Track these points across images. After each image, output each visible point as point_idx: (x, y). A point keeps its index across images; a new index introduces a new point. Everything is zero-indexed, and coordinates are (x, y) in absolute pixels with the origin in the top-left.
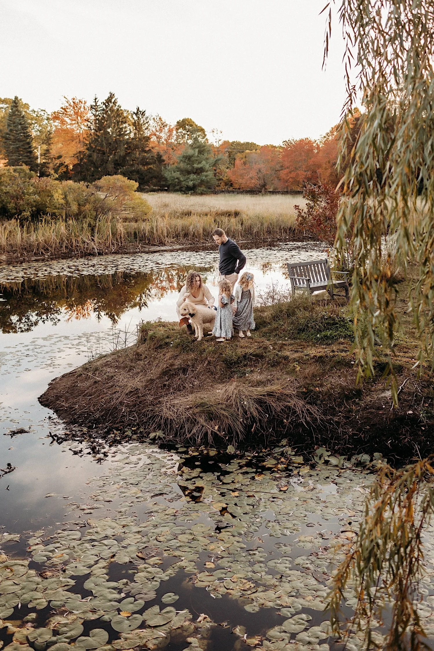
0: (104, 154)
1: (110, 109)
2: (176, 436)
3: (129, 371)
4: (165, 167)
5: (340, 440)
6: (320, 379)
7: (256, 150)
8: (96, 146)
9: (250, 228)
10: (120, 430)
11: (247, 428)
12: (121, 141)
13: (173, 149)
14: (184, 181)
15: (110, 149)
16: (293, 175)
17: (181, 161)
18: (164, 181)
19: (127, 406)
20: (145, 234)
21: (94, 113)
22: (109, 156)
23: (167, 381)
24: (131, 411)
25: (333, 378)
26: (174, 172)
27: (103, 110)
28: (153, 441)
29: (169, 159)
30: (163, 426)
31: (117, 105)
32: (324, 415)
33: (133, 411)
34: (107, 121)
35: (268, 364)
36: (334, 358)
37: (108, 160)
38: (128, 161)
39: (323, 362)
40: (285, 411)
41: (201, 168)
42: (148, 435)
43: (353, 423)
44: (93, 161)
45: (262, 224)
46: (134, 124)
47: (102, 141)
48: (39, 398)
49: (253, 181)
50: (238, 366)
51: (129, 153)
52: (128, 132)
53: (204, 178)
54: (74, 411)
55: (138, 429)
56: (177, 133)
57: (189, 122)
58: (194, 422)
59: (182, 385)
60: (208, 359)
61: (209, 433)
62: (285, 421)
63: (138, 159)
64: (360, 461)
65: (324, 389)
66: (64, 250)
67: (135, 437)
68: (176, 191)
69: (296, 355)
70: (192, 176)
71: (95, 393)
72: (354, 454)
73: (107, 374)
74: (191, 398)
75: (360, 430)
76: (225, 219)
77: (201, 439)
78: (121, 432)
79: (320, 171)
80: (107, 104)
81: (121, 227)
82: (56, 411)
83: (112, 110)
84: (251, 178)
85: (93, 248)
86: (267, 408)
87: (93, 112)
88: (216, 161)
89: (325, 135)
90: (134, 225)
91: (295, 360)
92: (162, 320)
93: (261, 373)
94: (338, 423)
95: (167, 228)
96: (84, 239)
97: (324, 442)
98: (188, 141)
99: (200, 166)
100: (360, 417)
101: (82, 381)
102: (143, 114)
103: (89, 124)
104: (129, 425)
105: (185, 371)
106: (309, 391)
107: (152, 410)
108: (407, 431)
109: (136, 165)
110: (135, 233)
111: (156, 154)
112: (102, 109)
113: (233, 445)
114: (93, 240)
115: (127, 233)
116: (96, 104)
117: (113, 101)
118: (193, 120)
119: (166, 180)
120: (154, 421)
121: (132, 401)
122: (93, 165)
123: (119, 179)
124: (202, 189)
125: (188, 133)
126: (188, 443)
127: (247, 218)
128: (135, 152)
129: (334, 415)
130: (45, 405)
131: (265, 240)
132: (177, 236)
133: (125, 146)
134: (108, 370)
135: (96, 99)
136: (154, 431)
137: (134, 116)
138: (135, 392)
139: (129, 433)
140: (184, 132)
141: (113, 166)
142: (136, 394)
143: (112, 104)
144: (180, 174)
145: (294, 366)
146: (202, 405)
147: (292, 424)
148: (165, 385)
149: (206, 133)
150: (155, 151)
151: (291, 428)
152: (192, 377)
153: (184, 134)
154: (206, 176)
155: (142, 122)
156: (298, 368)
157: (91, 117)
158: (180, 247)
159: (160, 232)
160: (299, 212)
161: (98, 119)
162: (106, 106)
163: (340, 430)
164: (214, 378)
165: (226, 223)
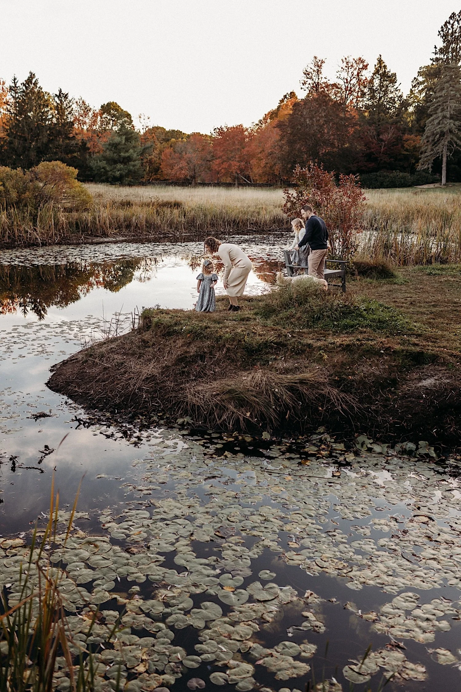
0: (26, 140)
1: (31, 91)
2: (205, 422)
3: (139, 358)
4: (90, 156)
5: (381, 428)
6: (350, 367)
7: (182, 138)
8: (17, 132)
9: (193, 220)
10: (145, 415)
11: (282, 415)
12: (43, 126)
13: (98, 136)
14: (111, 170)
15: (32, 136)
16: (225, 165)
17: (107, 149)
18: (89, 171)
19: (147, 392)
20: (87, 225)
21: (14, 95)
22: (31, 143)
23: (184, 368)
24: (153, 398)
25: (363, 366)
26: (100, 161)
27: (24, 92)
28: (182, 427)
29: (94, 146)
30: (190, 412)
31: (38, 86)
32: (360, 403)
33: (155, 397)
34: (27, 104)
35: (292, 352)
36: (362, 347)
37: (30, 148)
38: (51, 148)
39: (351, 351)
40: (319, 399)
41: (129, 157)
42: (175, 421)
43: (393, 412)
44: (14, 148)
45: (205, 215)
46: (57, 108)
47: (23, 126)
48: (47, 384)
49: (183, 172)
50: (260, 354)
51: (52, 139)
52: (50, 117)
53: (131, 167)
54: (90, 396)
55: (164, 414)
56: (101, 118)
57: (114, 107)
58: (223, 409)
59: (202, 372)
60: (227, 346)
61: (241, 419)
62: (320, 408)
63: (62, 146)
64: (405, 449)
65: (357, 378)
66: (7, 240)
67: (162, 422)
68: (102, 181)
69: (319, 344)
70: (119, 166)
71: (108, 379)
72: (398, 442)
73: (115, 361)
74: (215, 384)
75: (401, 418)
76: (167, 211)
77: (233, 425)
78: (146, 417)
79: (253, 162)
80: (27, 85)
81: (62, 217)
82: (70, 397)
83: (32, 92)
84: (181, 169)
85: (36, 238)
86: (300, 396)
87: (12, 94)
88: (144, 149)
89: (257, 123)
90: (75, 215)
91: (320, 348)
92: (161, 308)
93: (285, 361)
94: (376, 411)
95: (109, 219)
96: (27, 229)
97: (364, 430)
98: (114, 128)
99: (127, 155)
100: (400, 406)
101: (90, 367)
102: (66, 96)
103: (9, 107)
104: (154, 411)
105: (202, 358)
106: (342, 380)
107: (175, 397)
108: (452, 420)
109: (60, 154)
110: (77, 224)
111: (80, 141)
112: (22, 90)
113: (268, 432)
114: (35, 230)
115: (69, 223)
116: (15, 85)
117: (33, 82)
118: (119, 104)
119: (91, 169)
120: (180, 407)
121: (151, 387)
122: (14, 153)
123: (59, 166)
124: (129, 179)
125: (113, 119)
126: (221, 429)
127: (190, 209)
128: (58, 139)
129: (371, 404)
130: (57, 391)
131: (209, 233)
132: (119, 227)
133: (48, 132)
134: (116, 356)
135: (15, 79)
136: (181, 417)
137: (56, 99)
138: (151, 378)
139: (155, 418)
140: (109, 117)
141: (35, 154)
142: (154, 380)
143: (32, 85)
144: (106, 163)
145: (320, 354)
146: (229, 392)
147: (328, 412)
148: (183, 372)
149: (132, 119)
150: (79, 137)
151: (327, 416)
152: (212, 364)
153: (109, 120)
154: (134, 166)
155: (65, 105)
156: (326, 357)
157: (10, 99)
158: (123, 239)
159: (102, 222)
160: (288, 197)
161: (18, 102)
162: (26, 87)
163: (379, 419)
164: (236, 365)
165: (169, 215)
